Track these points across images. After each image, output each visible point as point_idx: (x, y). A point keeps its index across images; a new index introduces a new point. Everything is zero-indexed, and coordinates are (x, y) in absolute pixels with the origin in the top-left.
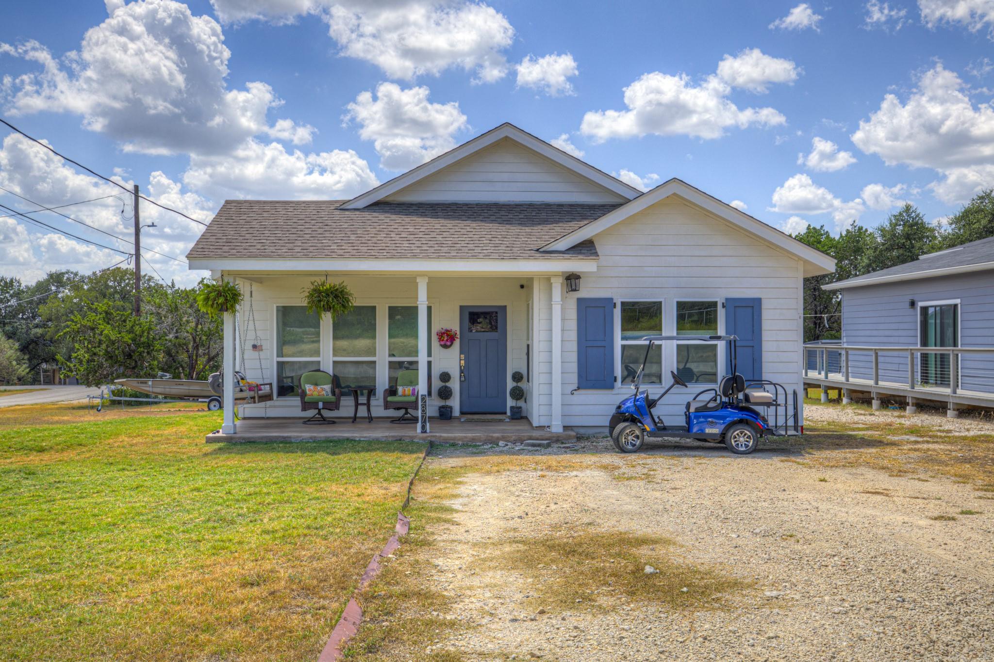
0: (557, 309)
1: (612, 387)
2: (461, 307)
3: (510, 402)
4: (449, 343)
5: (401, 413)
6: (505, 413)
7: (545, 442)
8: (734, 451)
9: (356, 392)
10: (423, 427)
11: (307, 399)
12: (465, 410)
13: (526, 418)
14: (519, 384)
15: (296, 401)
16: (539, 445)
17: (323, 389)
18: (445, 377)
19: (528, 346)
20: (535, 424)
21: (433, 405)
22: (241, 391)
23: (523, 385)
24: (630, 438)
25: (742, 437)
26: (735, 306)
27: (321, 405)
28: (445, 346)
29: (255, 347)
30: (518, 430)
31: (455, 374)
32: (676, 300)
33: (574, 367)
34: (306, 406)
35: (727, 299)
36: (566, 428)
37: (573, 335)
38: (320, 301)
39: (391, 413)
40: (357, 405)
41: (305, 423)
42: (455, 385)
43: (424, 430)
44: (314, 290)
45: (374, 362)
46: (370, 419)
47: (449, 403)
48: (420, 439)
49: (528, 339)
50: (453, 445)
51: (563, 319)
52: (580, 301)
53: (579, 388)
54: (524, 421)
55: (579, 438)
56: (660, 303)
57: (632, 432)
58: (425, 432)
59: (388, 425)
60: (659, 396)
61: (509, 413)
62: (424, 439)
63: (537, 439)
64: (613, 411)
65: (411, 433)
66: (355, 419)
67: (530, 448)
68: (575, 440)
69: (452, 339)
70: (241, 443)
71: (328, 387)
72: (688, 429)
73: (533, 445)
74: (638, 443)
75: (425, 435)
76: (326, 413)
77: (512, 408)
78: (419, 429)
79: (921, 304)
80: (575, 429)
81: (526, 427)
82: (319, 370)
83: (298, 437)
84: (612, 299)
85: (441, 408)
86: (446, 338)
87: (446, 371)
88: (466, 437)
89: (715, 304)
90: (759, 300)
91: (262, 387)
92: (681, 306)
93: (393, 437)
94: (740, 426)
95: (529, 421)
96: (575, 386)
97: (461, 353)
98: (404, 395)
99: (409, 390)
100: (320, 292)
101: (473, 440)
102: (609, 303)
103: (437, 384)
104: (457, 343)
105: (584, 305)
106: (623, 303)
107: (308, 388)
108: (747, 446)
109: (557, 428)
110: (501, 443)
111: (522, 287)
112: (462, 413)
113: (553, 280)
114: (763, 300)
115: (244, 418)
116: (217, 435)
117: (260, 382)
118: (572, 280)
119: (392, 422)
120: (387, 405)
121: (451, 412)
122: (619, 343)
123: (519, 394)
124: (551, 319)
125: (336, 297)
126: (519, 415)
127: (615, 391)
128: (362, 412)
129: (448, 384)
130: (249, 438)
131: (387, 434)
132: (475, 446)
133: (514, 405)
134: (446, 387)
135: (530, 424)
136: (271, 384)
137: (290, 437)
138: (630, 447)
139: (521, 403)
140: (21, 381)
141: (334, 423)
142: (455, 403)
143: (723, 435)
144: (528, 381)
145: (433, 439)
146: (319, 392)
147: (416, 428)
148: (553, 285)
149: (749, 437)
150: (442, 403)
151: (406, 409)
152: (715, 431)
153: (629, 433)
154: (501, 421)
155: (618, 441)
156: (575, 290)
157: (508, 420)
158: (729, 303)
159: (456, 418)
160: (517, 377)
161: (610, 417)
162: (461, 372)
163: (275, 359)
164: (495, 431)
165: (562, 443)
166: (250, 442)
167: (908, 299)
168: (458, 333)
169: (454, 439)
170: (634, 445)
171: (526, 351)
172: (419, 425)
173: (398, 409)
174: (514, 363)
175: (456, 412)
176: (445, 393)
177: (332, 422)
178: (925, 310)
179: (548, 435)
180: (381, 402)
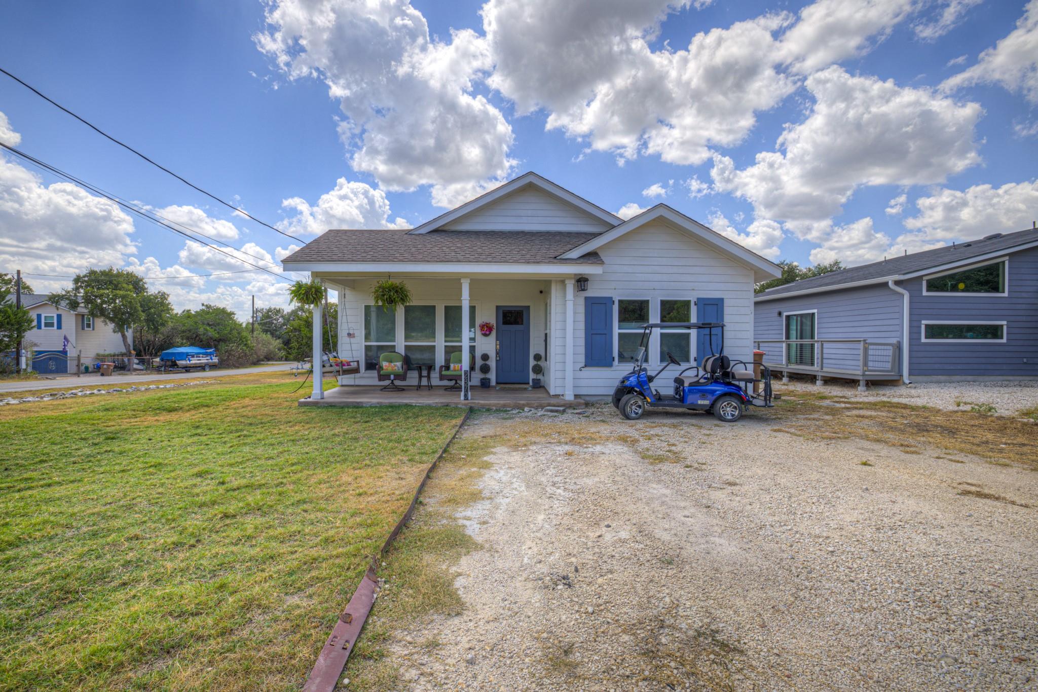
0: (570, 305)
1: (610, 365)
2: (498, 307)
3: (532, 376)
4: (488, 333)
5: (452, 383)
6: (528, 383)
7: (561, 409)
8: (722, 419)
9: (420, 367)
10: (466, 396)
11: (382, 372)
12: (499, 381)
13: (543, 387)
14: (539, 363)
15: (374, 373)
16: (556, 411)
17: (395, 366)
18: (485, 357)
19: (546, 335)
20: (552, 393)
21: (477, 377)
22: (331, 366)
23: (541, 363)
24: (634, 407)
25: (728, 408)
26: (703, 303)
27: (392, 377)
28: (485, 335)
29: (349, 335)
30: (539, 398)
31: (492, 354)
32: (660, 299)
33: (582, 350)
34: (382, 377)
35: (698, 299)
36: (576, 396)
37: (582, 326)
38: (383, 295)
39: (445, 383)
40: (421, 377)
41: (381, 390)
42: (492, 364)
43: (466, 398)
44: (380, 287)
45: (434, 347)
46: (430, 387)
47: (488, 376)
48: (463, 405)
49: (546, 329)
50: (488, 410)
51: (575, 313)
52: (587, 299)
53: (586, 366)
54: (542, 389)
55: (587, 405)
56: (647, 302)
57: (636, 403)
58: (467, 399)
59: (442, 392)
60: (657, 372)
61: (531, 383)
62: (465, 405)
63: (554, 406)
64: (617, 383)
65: (455, 400)
66: (419, 387)
67: (549, 413)
68: (584, 406)
69: (490, 329)
70: (324, 407)
71: (399, 364)
72: (682, 400)
73: (552, 411)
74: (640, 411)
75: (466, 402)
76: (397, 383)
77: (533, 379)
78: (462, 398)
79: (785, 314)
80: (583, 397)
81: (544, 395)
82: (395, 352)
83: (368, 402)
84: (612, 298)
85: (482, 380)
86: (486, 329)
87: (485, 352)
88: (498, 404)
89: (689, 302)
90: (722, 300)
91: (352, 363)
92: (663, 303)
93: (442, 403)
94: (728, 398)
95: (546, 389)
96: (583, 365)
97: (497, 340)
98: (455, 370)
99: (458, 366)
100: (384, 288)
101: (504, 406)
102: (610, 300)
103: (479, 362)
104: (494, 333)
105: (591, 303)
106: (620, 302)
107: (385, 364)
108: (733, 415)
109: (569, 397)
110: (526, 409)
111: (541, 292)
112: (497, 383)
113: (567, 282)
114: (725, 300)
115: (342, 386)
116: (309, 400)
117: (349, 360)
118: (582, 282)
119: (446, 389)
120: (442, 378)
121: (489, 382)
122: (616, 331)
123: (538, 370)
124: (565, 313)
125: (397, 292)
126: (538, 385)
127: (612, 369)
128: (424, 382)
129: (487, 362)
130: (331, 403)
131: (437, 401)
132: (506, 411)
133: (535, 377)
134: (486, 364)
135: (548, 393)
136: (358, 362)
137: (361, 403)
138: (633, 415)
139: (540, 377)
140: (280, 359)
141: (403, 390)
142: (492, 376)
143: (713, 405)
144: (546, 360)
145: (473, 405)
146: (392, 367)
147: (460, 395)
148: (567, 285)
149: (735, 408)
150: (482, 376)
151: (456, 381)
152: (707, 402)
153: (633, 403)
154: (525, 389)
155: (624, 410)
156: (583, 290)
157: (530, 389)
158: (700, 302)
159: (493, 387)
160: (537, 357)
161: (615, 389)
162: (497, 353)
163: (364, 343)
164: (522, 398)
165: (574, 409)
166: (331, 406)
167: (777, 311)
168: (495, 325)
169: (489, 405)
170: (637, 414)
171: (544, 338)
172: (462, 394)
173: (451, 380)
174: (535, 347)
175: (493, 382)
176: (485, 369)
177: (401, 389)
178: (788, 317)
179: (563, 402)
180: (437, 375)
